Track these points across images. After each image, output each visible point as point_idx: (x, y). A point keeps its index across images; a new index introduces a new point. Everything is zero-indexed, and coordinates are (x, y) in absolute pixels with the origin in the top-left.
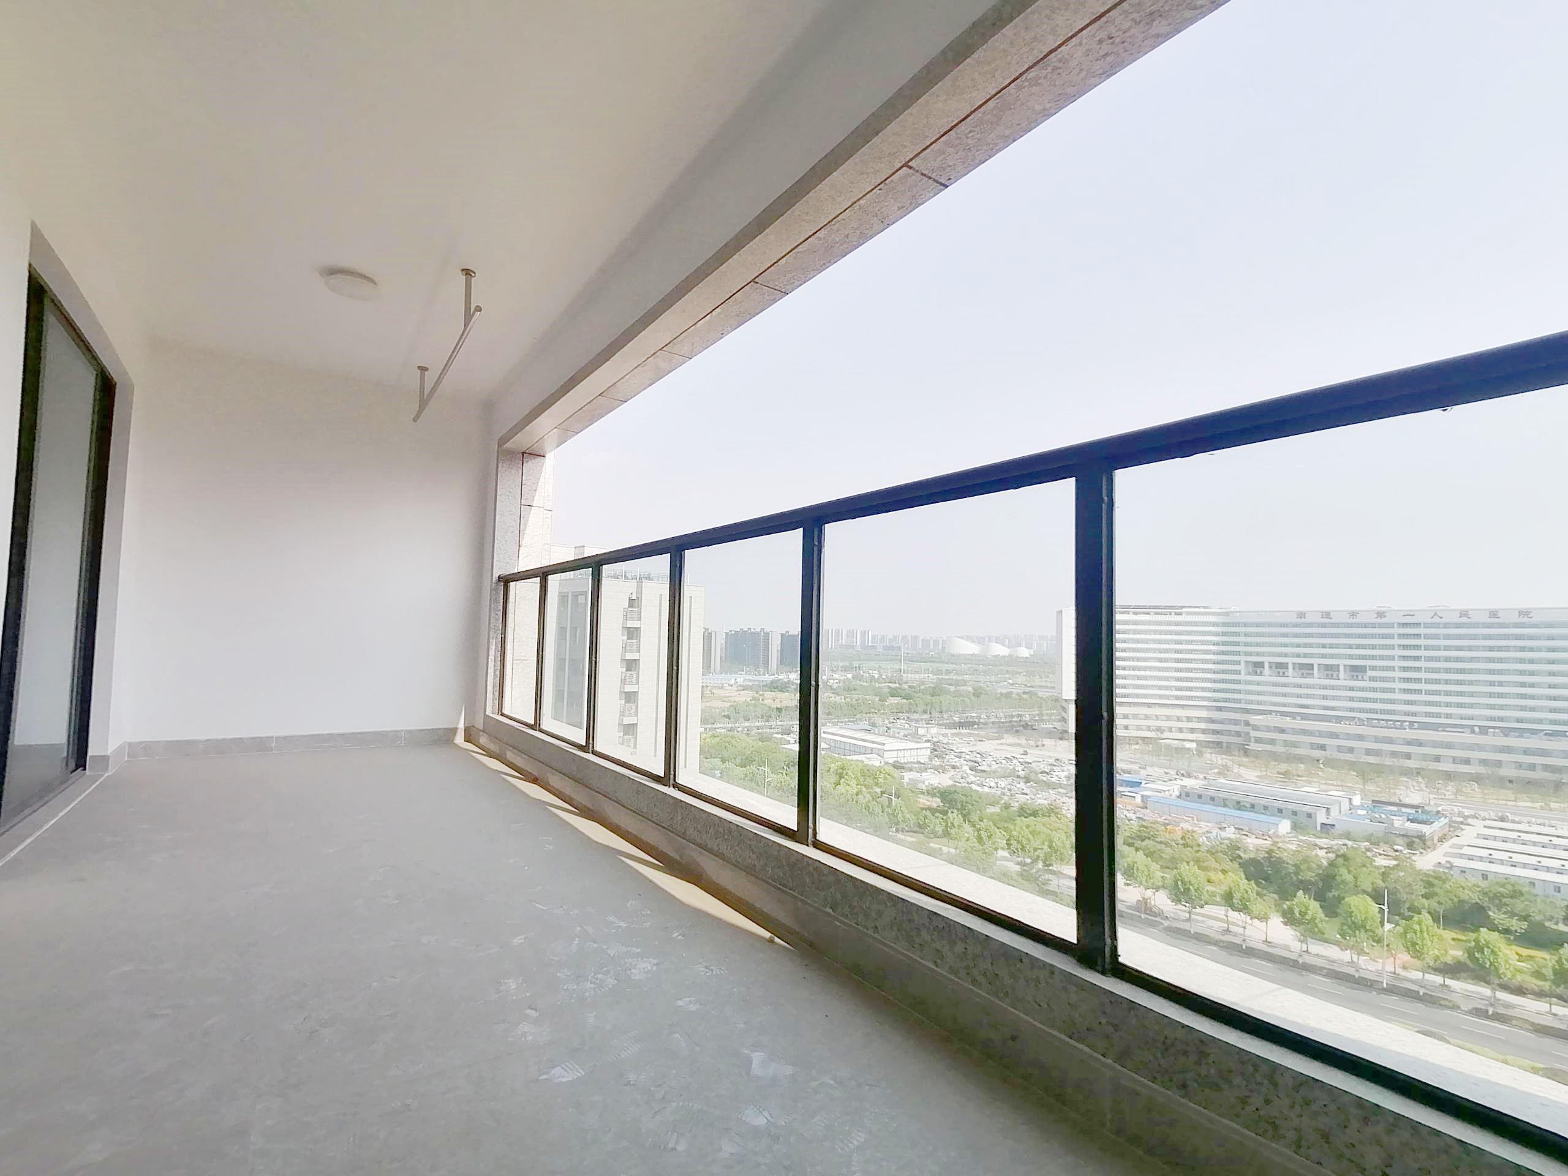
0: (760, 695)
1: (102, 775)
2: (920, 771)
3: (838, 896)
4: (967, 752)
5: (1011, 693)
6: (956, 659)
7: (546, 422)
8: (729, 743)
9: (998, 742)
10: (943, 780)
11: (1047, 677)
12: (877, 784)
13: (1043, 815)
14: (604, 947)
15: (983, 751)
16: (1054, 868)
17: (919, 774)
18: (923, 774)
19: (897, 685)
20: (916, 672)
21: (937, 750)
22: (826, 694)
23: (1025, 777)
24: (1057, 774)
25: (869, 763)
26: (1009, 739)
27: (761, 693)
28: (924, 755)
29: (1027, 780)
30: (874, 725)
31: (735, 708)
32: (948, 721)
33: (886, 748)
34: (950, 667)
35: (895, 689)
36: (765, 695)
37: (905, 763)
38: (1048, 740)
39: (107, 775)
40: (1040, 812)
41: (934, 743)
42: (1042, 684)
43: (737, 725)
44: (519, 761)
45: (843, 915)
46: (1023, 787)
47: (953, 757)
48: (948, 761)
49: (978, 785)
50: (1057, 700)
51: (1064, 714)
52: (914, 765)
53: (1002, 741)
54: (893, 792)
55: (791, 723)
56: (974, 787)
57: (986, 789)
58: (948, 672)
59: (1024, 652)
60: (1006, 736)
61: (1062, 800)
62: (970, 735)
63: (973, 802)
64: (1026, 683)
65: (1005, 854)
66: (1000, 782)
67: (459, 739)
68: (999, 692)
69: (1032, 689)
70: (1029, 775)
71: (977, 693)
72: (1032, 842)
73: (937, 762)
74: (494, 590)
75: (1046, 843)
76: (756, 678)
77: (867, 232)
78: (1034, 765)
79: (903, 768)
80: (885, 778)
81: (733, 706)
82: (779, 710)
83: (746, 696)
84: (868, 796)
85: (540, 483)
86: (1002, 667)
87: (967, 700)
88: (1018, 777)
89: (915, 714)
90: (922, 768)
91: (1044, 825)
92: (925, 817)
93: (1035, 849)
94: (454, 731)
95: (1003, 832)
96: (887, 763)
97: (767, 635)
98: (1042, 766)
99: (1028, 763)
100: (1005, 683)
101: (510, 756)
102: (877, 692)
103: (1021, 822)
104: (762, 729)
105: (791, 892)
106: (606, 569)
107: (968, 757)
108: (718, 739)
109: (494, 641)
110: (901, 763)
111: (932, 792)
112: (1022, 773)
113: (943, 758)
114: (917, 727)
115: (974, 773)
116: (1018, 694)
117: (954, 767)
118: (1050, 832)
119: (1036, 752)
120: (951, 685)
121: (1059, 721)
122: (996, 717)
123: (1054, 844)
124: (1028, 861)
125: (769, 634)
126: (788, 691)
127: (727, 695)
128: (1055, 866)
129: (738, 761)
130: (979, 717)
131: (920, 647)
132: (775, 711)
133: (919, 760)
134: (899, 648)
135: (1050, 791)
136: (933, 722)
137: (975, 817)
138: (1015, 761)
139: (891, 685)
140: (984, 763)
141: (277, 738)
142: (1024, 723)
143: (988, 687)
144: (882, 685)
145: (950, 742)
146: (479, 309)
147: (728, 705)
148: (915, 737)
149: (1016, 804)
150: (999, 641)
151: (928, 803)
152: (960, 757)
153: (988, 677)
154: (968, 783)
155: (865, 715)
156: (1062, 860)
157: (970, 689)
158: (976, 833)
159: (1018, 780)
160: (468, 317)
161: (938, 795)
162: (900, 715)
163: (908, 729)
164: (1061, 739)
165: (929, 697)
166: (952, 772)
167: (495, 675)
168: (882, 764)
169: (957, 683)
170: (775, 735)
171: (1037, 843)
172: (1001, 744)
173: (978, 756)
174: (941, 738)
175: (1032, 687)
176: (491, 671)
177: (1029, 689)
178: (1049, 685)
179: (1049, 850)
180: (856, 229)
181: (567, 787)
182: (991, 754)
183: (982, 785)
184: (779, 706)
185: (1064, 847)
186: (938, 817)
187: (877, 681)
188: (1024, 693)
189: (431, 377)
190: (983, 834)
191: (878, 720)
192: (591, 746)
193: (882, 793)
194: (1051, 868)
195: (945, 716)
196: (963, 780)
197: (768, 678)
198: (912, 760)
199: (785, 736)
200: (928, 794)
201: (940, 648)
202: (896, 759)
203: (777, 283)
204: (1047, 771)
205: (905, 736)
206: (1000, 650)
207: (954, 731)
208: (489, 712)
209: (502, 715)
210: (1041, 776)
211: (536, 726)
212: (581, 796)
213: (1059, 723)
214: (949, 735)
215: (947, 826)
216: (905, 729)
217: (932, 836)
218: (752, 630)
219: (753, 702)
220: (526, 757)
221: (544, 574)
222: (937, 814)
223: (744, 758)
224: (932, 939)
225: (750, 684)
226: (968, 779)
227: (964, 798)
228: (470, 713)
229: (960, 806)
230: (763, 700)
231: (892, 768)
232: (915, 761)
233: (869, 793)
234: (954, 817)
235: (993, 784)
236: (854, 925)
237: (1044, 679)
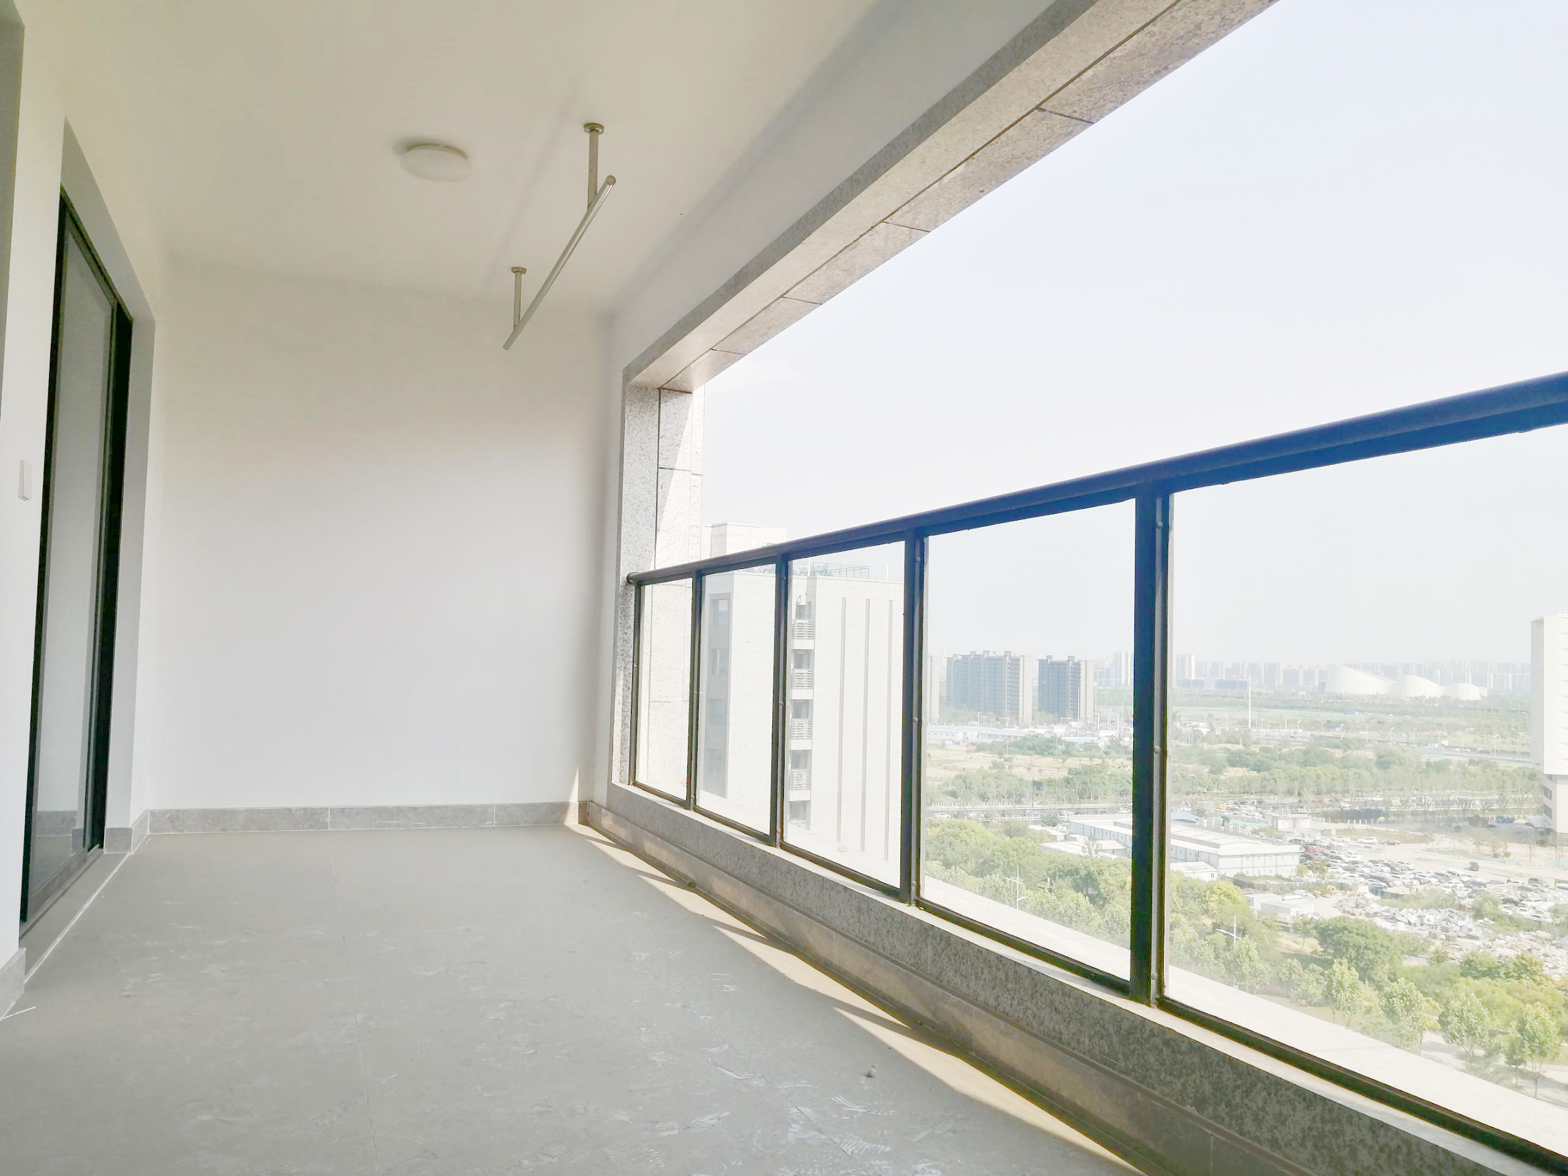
0: (1007, 760)
1: (121, 856)
2: (1281, 891)
3: (1207, 1088)
4: (1366, 862)
5: (1447, 762)
6: (1342, 704)
7: (696, 341)
8: (956, 836)
9: (1423, 846)
10: (1325, 909)
11: (1514, 735)
12: (1206, 912)
13: (1508, 975)
14: (837, 1140)
15: (1396, 862)
16: (1529, 1066)
17: (1279, 898)
18: (1288, 897)
19: (1241, 747)
20: (1273, 726)
21: (1309, 855)
22: (1118, 761)
23: (1473, 909)
24: (1534, 904)
25: (1192, 875)
26: (1444, 841)
27: (1007, 756)
28: (1288, 863)
29: (1478, 914)
30: (1200, 813)
31: (964, 780)
32: (1331, 809)
33: (1221, 851)
34: (1336, 716)
35: (1238, 754)
36: (1014, 760)
37: (1255, 878)
38: (1517, 845)
39: (128, 854)
40: (1502, 971)
41: (1306, 847)
42: (1505, 747)
43: (968, 807)
44: (664, 855)
45: (1217, 1117)
46: (1471, 926)
47: (1340, 869)
48: (1332, 877)
49: (1387, 918)
50: (1532, 776)
51: (1546, 801)
52: (1271, 882)
53: (1430, 846)
54: (1235, 926)
55: (1057, 807)
56: (1380, 922)
57: (1402, 927)
58: (1330, 725)
59: (1471, 693)
60: (1437, 837)
61: (1543, 950)
62: (1372, 832)
63: (1378, 949)
64: (1474, 746)
65: (1438, 1039)
66: (1427, 916)
67: (572, 819)
68: (1424, 760)
69: (1485, 756)
70: (1481, 905)
71: (1384, 762)
72: (1488, 1019)
73: (1311, 877)
74: (621, 596)
75: (1514, 1023)
76: (997, 731)
77: (1233, 16)
78: (1490, 888)
79: (1251, 886)
80: (1220, 902)
81: (961, 776)
82: (1037, 785)
83: (982, 762)
84: (1192, 930)
85: (684, 434)
86: (1430, 718)
87: (1365, 773)
88: (1461, 907)
89: (1272, 797)
90: (1285, 886)
91: (1509, 992)
92: (1291, 969)
93: (1493, 1034)
94: (563, 807)
95: (1434, 1002)
96: (1223, 877)
97: (1015, 662)
98: (1506, 890)
99: (1480, 884)
100: (1436, 746)
101: (650, 847)
102: (1206, 759)
103: (1467, 986)
104: (1010, 815)
105: (1123, 1076)
106: (797, 565)
107: (1367, 870)
108: (938, 829)
109: (622, 674)
110: (1249, 877)
111: (1302, 928)
112: (1468, 902)
113: (1324, 871)
114: (1275, 819)
115: (1378, 898)
116: (1461, 765)
117: (1342, 887)
118: (1522, 1005)
119: (1495, 864)
120: (1337, 747)
121: (1538, 812)
122: (1420, 803)
123: (1528, 1027)
124: (1480, 1052)
125: (1018, 660)
126: (1052, 754)
127: (950, 758)
128: (1529, 1064)
129: (971, 865)
130: (1388, 803)
131: (1281, 682)
132: (1030, 786)
133: (1279, 873)
134: (1244, 685)
135: (1521, 934)
136: (1304, 810)
137: (1381, 973)
138: (1455, 880)
139: (1229, 746)
140: (1398, 882)
141: (333, 810)
142: (1471, 816)
143: (1404, 751)
144: (1216, 747)
145: (1335, 844)
146: (611, 180)
147: (952, 774)
148: (1272, 834)
149: (1458, 955)
150: (1426, 671)
151: (1296, 947)
152: (1352, 870)
153: (1404, 735)
154: (1368, 915)
155: (1185, 797)
156: (1543, 1054)
157: (1371, 755)
158: (1384, 1002)
159: (1461, 913)
160: (594, 195)
161: (1314, 932)
162: (1245, 797)
163: (1259, 821)
164: (1542, 843)
165: (1297, 768)
166: (1339, 895)
167: (624, 724)
168: (1215, 879)
169: (1346, 744)
170: (1031, 827)
171: (1497, 1023)
172: (1429, 850)
173: (1387, 869)
174: (1318, 837)
175: (1486, 752)
176: (618, 718)
177: (1480, 755)
178: (1518, 748)
179: (1519, 1035)
180: (1216, 13)
181: (745, 900)
182: (1411, 867)
183: (1393, 919)
184: (1036, 779)
185: (1546, 1031)
186: (1313, 971)
187: (1205, 739)
188: (1471, 762)
189: (531, 285)
190: (1398, 1004)
191: (1208, 805)
192: (778, 836)
193: (1216, 926)
194: (1521, 1067)
195: (1326, 801)
196: (1360, 910)
197: (1016, 732)
198: (1267, 874)
199: (1049, 829)
200: (1296, 930)
201: (1317, 684)
202: (1239, 871)
203: (1076, 109)
204: (1516, 899)
205: (1254, 832)
206: (1427, 689)
207: (1342, 826)
208: (615, 780)
209: (635, 784)
210: (1503, 909)
211: (690, 803)
212: (765, 914)
213: (1538, 817)
214: (1334, 833)
215: (1329, 987)
216: (1254, 821)
217: (1304, 1001)
218: (991, 654)
219: (995, 771)
220: (675, 849)
221: (698, 573)
222: (1313, 966)
223: (981, 861)
224: (1379, 1166)
225: (989, 741)
226: (1368, 909)
227: (1362, 941)
228: (587, 781)
229: (1354, 954)
230: (1010, 767)
231: (1232, 886)
232: (1273, 874)
233: (1195, 926)
234: (1344, 972)
235: (1414, 919)
236: (1237, 1135)
237: (1509, 739)
